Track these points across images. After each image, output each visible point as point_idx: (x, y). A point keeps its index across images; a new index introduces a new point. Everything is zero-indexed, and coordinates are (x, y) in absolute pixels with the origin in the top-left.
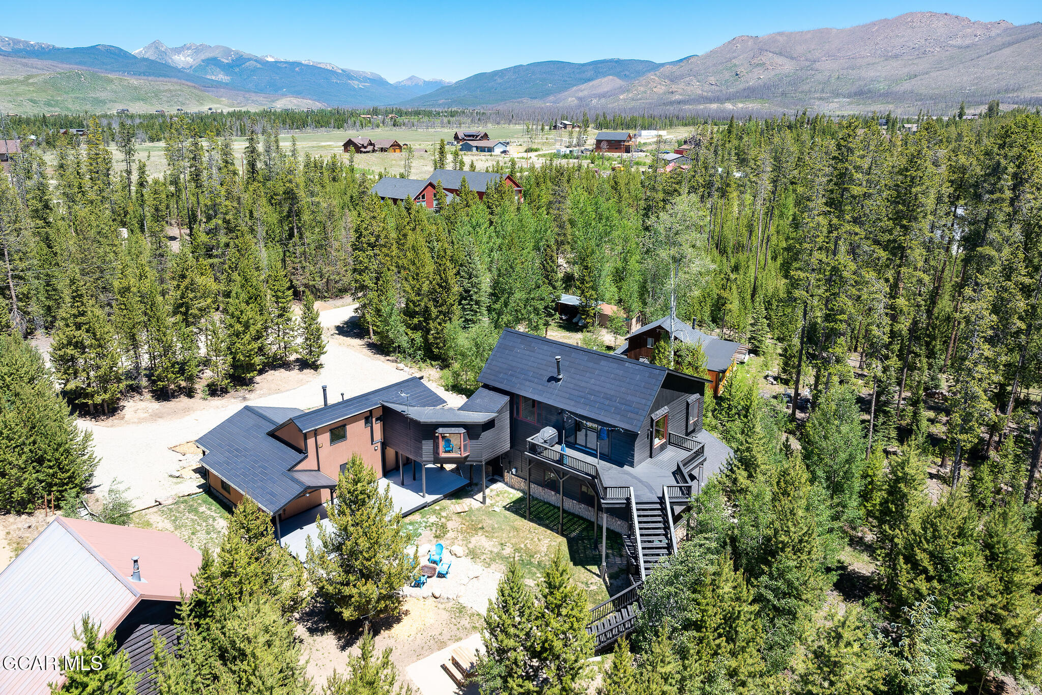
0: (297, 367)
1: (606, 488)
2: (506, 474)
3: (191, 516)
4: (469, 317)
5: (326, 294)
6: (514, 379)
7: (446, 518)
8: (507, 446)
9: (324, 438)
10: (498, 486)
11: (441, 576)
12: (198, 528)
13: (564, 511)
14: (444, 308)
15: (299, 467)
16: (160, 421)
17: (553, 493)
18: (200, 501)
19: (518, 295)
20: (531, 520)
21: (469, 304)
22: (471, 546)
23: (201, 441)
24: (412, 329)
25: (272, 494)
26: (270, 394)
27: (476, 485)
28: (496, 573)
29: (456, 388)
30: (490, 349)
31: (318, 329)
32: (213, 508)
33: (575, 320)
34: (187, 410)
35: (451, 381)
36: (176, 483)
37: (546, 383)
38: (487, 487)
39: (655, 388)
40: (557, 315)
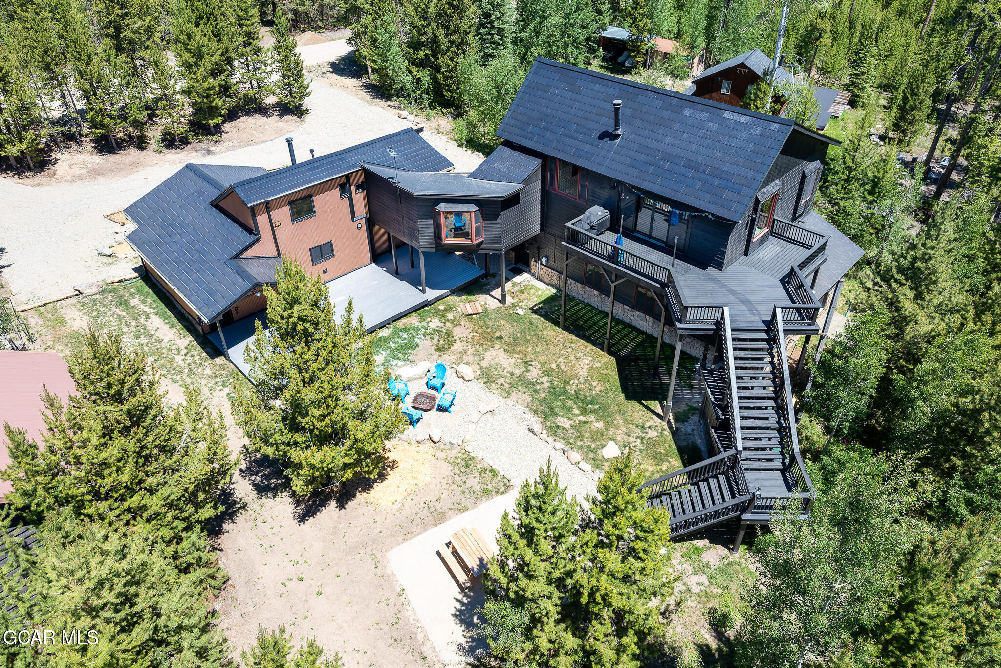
0: (277, 113)
1: (686, 308)
2: (533, 263)
3: (119, 311)
4: (489, 51)
5: (320, 24)
6: (548, 134)
7: (452, 322)
8: (536, 229)
9: (283, 214)
10: (523, 278)
11: (442, 409)
12: (125, 329)
13: (613, 319)
14: (455, 38)
15: (249, 253)
16: (101, 180)
17: (596, 293)
18: (133, 291)
19: (552, 20)
20: (566, 329)
21: (489, 34)
22: (484, 364)
23: (130, 211)
24: (417, 66)
25: (210, 292)
26: (240, 147)
27: (494, 276)
28: (518, 407)
29: (473, 144)
30: (515, 93)
31: (297, 64)
32: (149, 300)
33: (620, 59)
34: (134, 166)
35: (465, 135)
36: (107, 264)
37: (597, 142)
38: (508, 280)
39: (772, 153)
40: (601, 52)
